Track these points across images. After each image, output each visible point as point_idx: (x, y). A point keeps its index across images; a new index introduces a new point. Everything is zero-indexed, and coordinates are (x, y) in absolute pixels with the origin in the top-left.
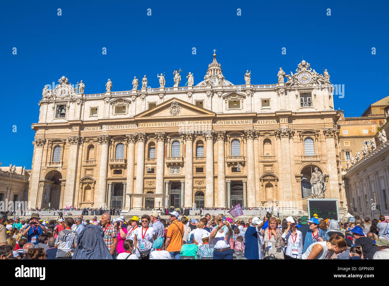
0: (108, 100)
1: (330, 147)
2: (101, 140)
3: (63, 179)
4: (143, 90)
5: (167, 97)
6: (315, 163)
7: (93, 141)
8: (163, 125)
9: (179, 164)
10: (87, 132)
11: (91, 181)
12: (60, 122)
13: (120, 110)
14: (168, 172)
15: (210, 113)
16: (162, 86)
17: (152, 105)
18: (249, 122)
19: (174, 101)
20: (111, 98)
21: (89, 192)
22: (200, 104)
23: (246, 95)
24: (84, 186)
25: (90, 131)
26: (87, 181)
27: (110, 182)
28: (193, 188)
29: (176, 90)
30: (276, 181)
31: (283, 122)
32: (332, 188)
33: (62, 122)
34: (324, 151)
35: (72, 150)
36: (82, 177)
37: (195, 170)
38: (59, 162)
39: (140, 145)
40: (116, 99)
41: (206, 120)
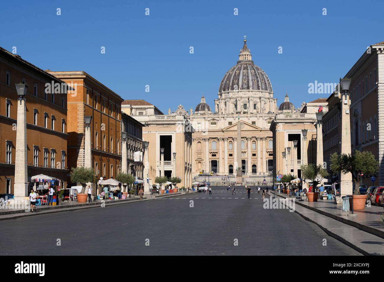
0: (207, 120)
2: (204, 139)
4: (225, 115)
7: (200, 140)
8: (236, 133)
9: (245, 152)
11: (201, 160)
13: (214, 124)
16: (235, 113)
17: (230, 123)
19: (242, 122)
22: (254, 123)
25: (198, 135)
26: (199, 160)
27: (211, 160)
28: (252, 163)
29: (242, 115)
36: (197, 158)
37: (252, 155)
39: (226, 143)
40: (211, 119)
41: (257, 132)
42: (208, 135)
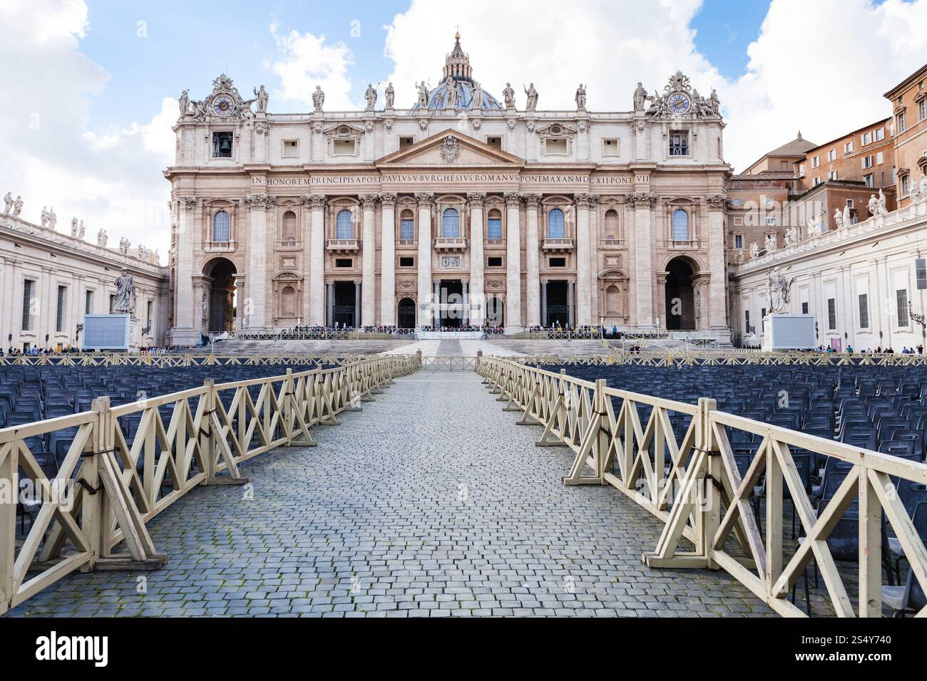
0: (318, 128)
1: (714, 226)
2: (307, 202)
3: (239, 274)
5: (436, 127)
6: (689, 252)
7: (292, 204)
8: (429, 177)
9: (459, 250)
10: (283, 187)
11: (295, 278)
12: (224, 166)
14: (441, 264)
15: (516, 162)
17: (406, 142)
18: (582, 180)
19: (450, 135)
20: (325, 123)
21: (291, 298)
22: (495, 141)
23: (578, 129)
24: (282, 287)
25: (285, 185)
26: (285, 278)
27: (331, 281)
28: (486, 292)
30: (625, 281)
31: (640, 182)
32: (713, 294)
33: (227, 165)
34: (706, 233)
35: (255, 220)
36: (278, 272)
37: (487, 262)
38: (229, 243)
40: (335, 126)
41: (507, 174)
42: (321, 186)
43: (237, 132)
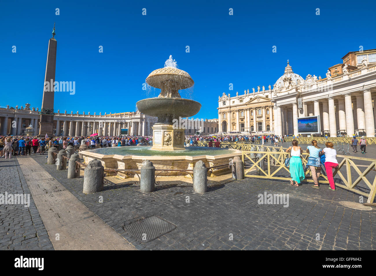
2: (236, 111)
3: (227, 123)
4: (248, 94)
5: (256, 96)
7: (234, 111)
8: (255, 105)
9: (261, 117)
10: (232, 109)
11: (235, 123)
12: (224, 106)
13: (241, 101)
14: (258, 120)
15: (270, 100)
16: (254, 92)
17: (251, 99)
19: (258, 97)
20: (238, 98)
21: (234, 126)
22: (267, 96)
24: (233, 125)
27: (240, 123)
28: (266, 124)
29: (258, 93)
35: (228, 114)
36: (232, 122)
37: (266, 118)
38: (225, 118)
39: (248, 112)
40: (240, 98)
41: (269, 102)
42: (238, 108)
43: (226, 101)
